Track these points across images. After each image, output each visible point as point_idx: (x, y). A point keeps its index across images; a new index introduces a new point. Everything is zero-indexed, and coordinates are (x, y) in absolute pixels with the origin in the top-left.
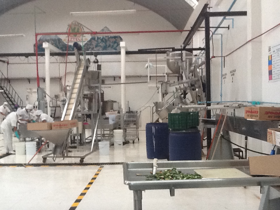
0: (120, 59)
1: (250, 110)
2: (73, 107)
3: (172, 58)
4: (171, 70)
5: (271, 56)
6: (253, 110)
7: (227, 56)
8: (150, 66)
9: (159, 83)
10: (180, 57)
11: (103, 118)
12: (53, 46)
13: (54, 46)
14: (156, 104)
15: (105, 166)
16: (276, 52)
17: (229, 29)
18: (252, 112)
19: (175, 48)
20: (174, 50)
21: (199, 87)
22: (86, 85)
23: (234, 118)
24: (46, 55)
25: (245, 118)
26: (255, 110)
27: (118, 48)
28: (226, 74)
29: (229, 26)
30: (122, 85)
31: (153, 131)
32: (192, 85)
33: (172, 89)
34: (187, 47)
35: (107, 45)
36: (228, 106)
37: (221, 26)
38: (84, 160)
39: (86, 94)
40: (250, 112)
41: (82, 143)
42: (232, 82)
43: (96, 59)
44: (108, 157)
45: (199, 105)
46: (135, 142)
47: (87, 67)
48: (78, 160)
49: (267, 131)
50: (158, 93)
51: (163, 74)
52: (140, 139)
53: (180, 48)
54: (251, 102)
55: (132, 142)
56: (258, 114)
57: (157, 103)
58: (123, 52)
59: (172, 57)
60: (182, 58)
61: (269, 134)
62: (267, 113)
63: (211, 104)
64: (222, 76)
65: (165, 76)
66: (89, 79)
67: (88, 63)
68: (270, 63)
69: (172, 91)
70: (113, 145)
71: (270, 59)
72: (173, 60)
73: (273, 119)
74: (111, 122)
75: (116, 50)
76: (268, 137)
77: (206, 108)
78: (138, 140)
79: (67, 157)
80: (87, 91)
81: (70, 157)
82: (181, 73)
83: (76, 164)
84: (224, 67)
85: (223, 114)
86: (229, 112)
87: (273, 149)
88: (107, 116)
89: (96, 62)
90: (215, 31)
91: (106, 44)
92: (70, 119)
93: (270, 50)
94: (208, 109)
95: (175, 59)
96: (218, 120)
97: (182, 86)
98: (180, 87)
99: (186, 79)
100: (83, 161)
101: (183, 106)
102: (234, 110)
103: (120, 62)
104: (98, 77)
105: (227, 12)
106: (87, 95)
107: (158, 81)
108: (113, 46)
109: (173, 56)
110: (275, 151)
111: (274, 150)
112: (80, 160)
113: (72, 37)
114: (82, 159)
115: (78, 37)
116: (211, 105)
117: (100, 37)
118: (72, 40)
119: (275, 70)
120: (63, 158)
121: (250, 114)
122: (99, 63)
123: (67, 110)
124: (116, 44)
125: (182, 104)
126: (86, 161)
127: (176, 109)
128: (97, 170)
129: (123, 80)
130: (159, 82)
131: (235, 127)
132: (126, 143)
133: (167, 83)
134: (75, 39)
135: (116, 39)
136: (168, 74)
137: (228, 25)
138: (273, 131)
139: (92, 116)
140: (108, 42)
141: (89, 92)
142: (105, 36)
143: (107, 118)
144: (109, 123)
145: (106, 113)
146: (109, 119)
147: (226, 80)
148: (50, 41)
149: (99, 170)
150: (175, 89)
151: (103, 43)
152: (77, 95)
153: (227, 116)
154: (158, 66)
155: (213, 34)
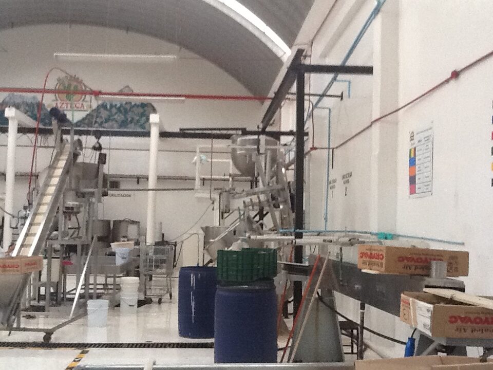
0: (149, 145)
1: (369, 252)
2: (38, 230)
3: (240, 147)
4: (240, 170)
5: (415, 149)
6: (373, 252)
7: (337, 148)
8: (201, 160)
9: (216, 191)
10: (256, 147)
11: (105, 253)
12: (26, 115)
13: (28, 116)
14: (206, 230)
15: (91, 350)
16: (423, 141)
17: (342, 99)
18: (371, 256)
19: (247, 129)
20: (245, 132)
21: (285, 202)
22: (71, 189)
23: (340, 264)
24: (10, 130)
25: (359, 267)
26: (377, 252)
27: (147, 125)
28: (335, 181)
29: (342, 94)
30: (150, 192)
31: (192, 282)
32: (273, 198)
33: (238, 203)
34: (268, 129)
35: (127, 119)
36: (331, 241)
37: (328, 93)
38: (53, 336)
39: (71, 206)
40: (368, 255)
42: (346, 195)
43: (98, 142)
44: (104, 330)
45: (284, 235)
46: (163, 300)
47: (76, 156)
48: (39, 337)
49: (400, 297)
50: (213, 209)
51: (224, 175)
52: (173, 295)
53: (257, 130)
54: (376, 234)
55: (157, 300)
56: (384, 261)
57: (207, 228)
58: (155, 132)
59: (241, 145)
60: (258, 147)
61: (403, 305)
62: (401, 259)
63: (304, 234)
64: (329, 183)
65: (228, 180)
66: (78, 179)
67: (78, 148)
68: (412, 162)
69: (237, 208)
70: (119, 305)
71: (412, 156)
72: (243, 152)
73: (413, 271)
74: (119, 261)
75: (144, 128)
76: (401, 310)
77: (294, 241)
78: (169, 297)
79: (19, 329)
80: (73, 201)
81: (25, 330)
82: (256, 175)
83: (35, 345)
84: (332, 167)
85: (321, 256)
86: (333, 252)
87: (410, 337)
88: (113, 251)
89: (98, 148)
90: (319, 101)
91: (125, 116)
92: (30, 254)
93: (412, 138)
94: (297, 245)
95: (247, 150)
96: (313, 266)
97: (255, 199)
98: (251, 200)
99: (264, 185)
100: (50, 338)
101: (252, 237)
102: (341, 249)
103: (149, 150)
104: (97, 176)
105: (341, 66)
106: (72, 208)
107: (213, 188)
108: (138, 121)
109: (244, 143)
110: (415, 339)
111: (414, 337)
112: (45, 337)
113: (65, 102)
114: (49, 334)
115: (76, 103)
116: (304, 237)
117: (116, 105)
118: (63, 106)
119: (421, 176)
120: (8, 332)
121: (368, 259)
122: (103, 151)
123: (27, 235)
124: (144, 119)
125: (251, 232)
126: (54, 339)
127: (239, 241)
128: (73, 359)
129: (152, 183)
130: (215, 189)
131: (341, 283)
132: (141, 303)
133: (229, 192)
134: (69, 106)
135: (146, 108)
136: (234, 176)
137: (341, 92)
138: (411, 299)
139: (79, 249)
140: (130, 113)
141: (77, 203)
142: (124, 103)
143: (113, 254)
144: (115, 264)
145: (112, 244)
146: (117, 255)
147: (335, 190)
148: (22, 106)
149: (77, 360)
150: (243, 205)
151: (121, 115)
152: (50, 207)
153: (329, 260)
154: (215, 162)
155: (315, 107)
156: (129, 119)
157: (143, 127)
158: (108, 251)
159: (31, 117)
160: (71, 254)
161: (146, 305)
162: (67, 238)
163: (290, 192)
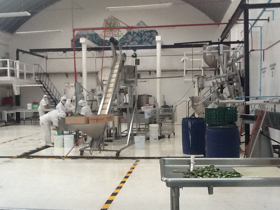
0: (156, 53)
2: (109, 101)
3: (208, 52)
4: (209, 66)
7: (266, 49)
8: (186, 60)
10: (217, 51)
12: (90, 41)
15: (140, 160)
17: (269, 21)
19: (213, 41)
20: (211, 43)
21: (237, 81)
22: (122, 80)
23: (275, 113)
24: (83, 49)
27: (153, 42)
28: (265, 68)
29: (269, 18)
30: (158, 79)
31: (189, 126)
32: (230, 80)
33: (209, 83)
34: (224, 41)
36: (268, 102)
37: (260, 18)
38: (120, 154)
39: (122, 88)
41: (118, 137)
42: (272, 76)
43: (135, 53)
44: (144, 151)
45: (237, 100)
46: (170, 136)
47: (123, 62)
48: (114, 154)
50: (194, 87)
51: (200, 68)
52: (175, 134)
53: (218, 41)
55: (168, 136)
57: (193, 97)
58: (159, 46)
59: (208, 50)
60: (219, 51)
63: (250, 99)
64: (261, 69)
65: (201, 70)
66: (125, 74)
67: (124, 58)
69: (209, 86)
70: (149, 139)
72: (210, 54)
74: (147, 116)
77: (245, 103)
78: (173, 135)
79: (104, 150)
80: (123, 86)
81: (107, 150)
82: (218, 67)
83: (112, 158)
84: (264, 61)
85: (263, 110)
86: (269, 108)
88: (143, 111)
89: (135, 56)
90: (255, 23)
91: (141, 38)
92: (106, 113)
94: (246, 104)
95: (212, 53)
96: (258, 115)
97: (219, 80)
98: (217, 81)
99: (224, 73)
100: (119, 155)
101: (220, 101)
102: (275, 106)
103: (156, 56)
104: (134, 72)
107: (194, 75)
108: (148, 40)
109: (210, 49)
112: (116, 154)
113: (109, 32)
114: (118, 153)
115: (114, 32)
116: (250, 100)
117: (136, 32)
118: (108, 35)
120: (99, 152)
123: (104, 104)
124: (151, 39)
125: (219, 98)
126: (122, 154)
127: (213, 104)
128: (133, 164)
129: (158, 74)
130: (195, 76)
131: (275, 123)
132: (160, 138)
133: (203, 77)
134: (111, 34)
135: (152, 33)
136: (205, 68)
139: (128, 110)
140: (144, 36)
141: (125, 87)
142: (140, 31)
143: (143, 113)
144: (145, 118)
145: (142, 108)
146: (145, 113)
147: (266, 74)
148: (87, 36)
149: (135, 164)
150: (212, 84)
151: (139, 37)
152: (113, 89)
153: (267, 112)
154: (194, 61)
155: (252, 26)
156: (144, 40)
157: (151, 43)
158: (139, 111)
159: (93, 42)
160: (123, 113)
161: (162, 139)
162: (121, 105)
163: (240, 75)
